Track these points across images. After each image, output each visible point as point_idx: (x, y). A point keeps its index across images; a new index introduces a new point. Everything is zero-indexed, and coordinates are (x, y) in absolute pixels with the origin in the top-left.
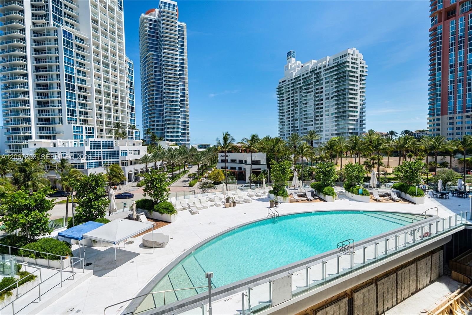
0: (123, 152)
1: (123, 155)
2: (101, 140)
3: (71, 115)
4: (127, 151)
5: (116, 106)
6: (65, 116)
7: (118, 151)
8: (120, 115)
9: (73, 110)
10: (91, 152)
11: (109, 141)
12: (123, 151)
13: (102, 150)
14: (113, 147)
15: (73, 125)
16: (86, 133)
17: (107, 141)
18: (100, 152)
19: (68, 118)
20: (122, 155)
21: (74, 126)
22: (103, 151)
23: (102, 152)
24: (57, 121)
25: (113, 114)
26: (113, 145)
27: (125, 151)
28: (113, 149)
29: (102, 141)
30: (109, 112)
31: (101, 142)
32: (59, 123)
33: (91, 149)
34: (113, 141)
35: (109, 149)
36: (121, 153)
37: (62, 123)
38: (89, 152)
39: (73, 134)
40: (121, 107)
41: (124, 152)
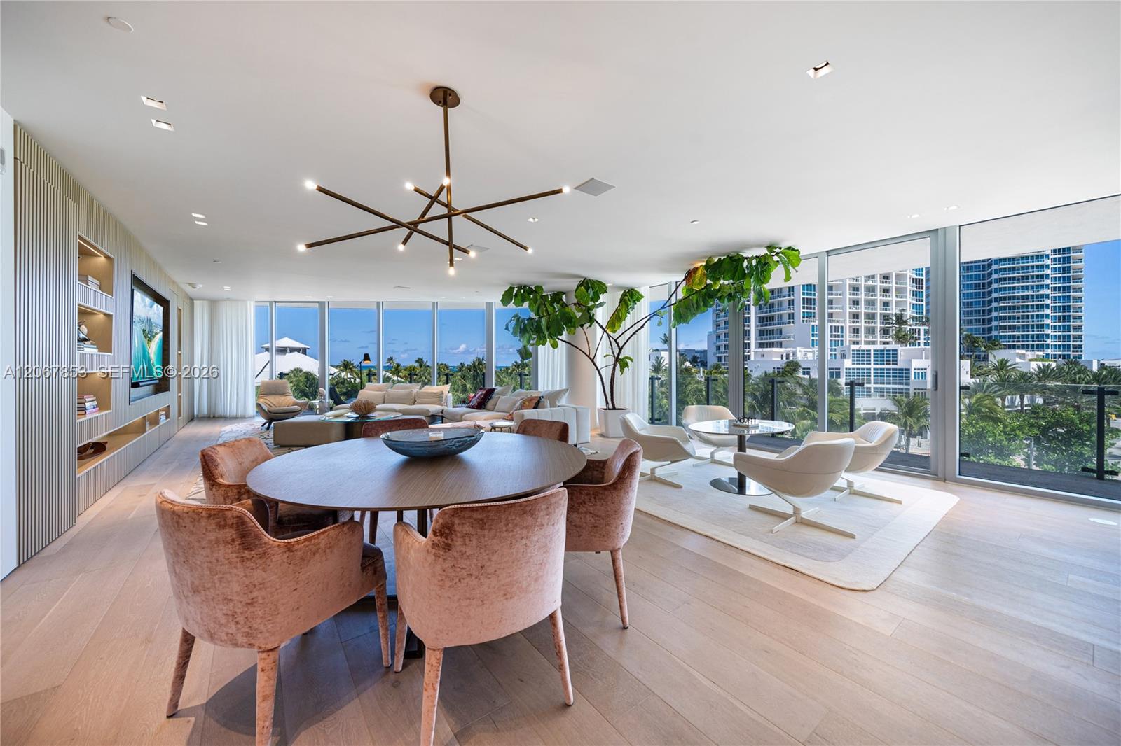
0: (917, 371)
1: (919, 378)
2: (872, 347)
3: (807, 308)
4: (925, 369)
5: (886, 282)
6: (799, 310)
7: (909, 369)
8: (893, 298)
9: (811, 299)
10: (854, 369)
11: (887, 350)
12: (919, 369)
13: (872, 366)
14: (896, 361)
15: (812, 323)
16: (831, 336)
17: (883, 351)
18: (870, 369)
19: (803, 312)
20: (915, 378)
21: (813, 326)
22: (875, 369)
23: (872, 369)
24: (786, 319)
25: (879, 298)
26: (896, 357)
27: (922, 369)
28: (896, 364)
29: (875, 350)
30: (872, 295)
31: (872, 352)
32: (789, 323)
33: (853, 364)
34: (896, 350)
35: (887, 364)
36: (915, 372)
37: (793, 322)
38: (850, 369)
39: (811, 338)
40: (897, 283)
41: (920, 371)
